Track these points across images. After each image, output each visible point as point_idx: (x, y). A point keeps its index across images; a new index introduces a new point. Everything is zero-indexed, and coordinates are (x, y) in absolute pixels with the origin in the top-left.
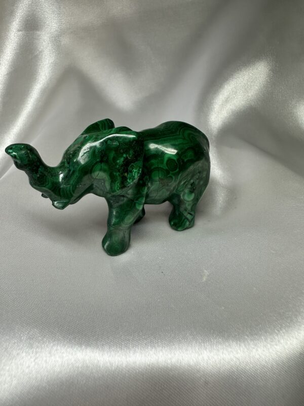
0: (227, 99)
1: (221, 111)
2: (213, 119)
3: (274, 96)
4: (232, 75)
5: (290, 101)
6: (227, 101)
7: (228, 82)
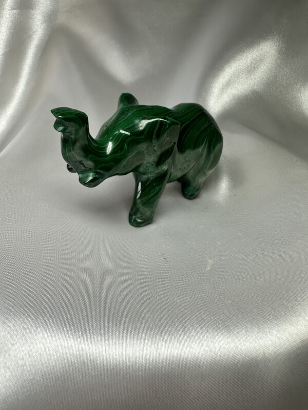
0: (228, 82)
1: (221, 95)
2: (212, 104)
3: (278, 79)
4: (234, 57)
5: (295, 85)
6: (228, 84)
7: (229, 64)
